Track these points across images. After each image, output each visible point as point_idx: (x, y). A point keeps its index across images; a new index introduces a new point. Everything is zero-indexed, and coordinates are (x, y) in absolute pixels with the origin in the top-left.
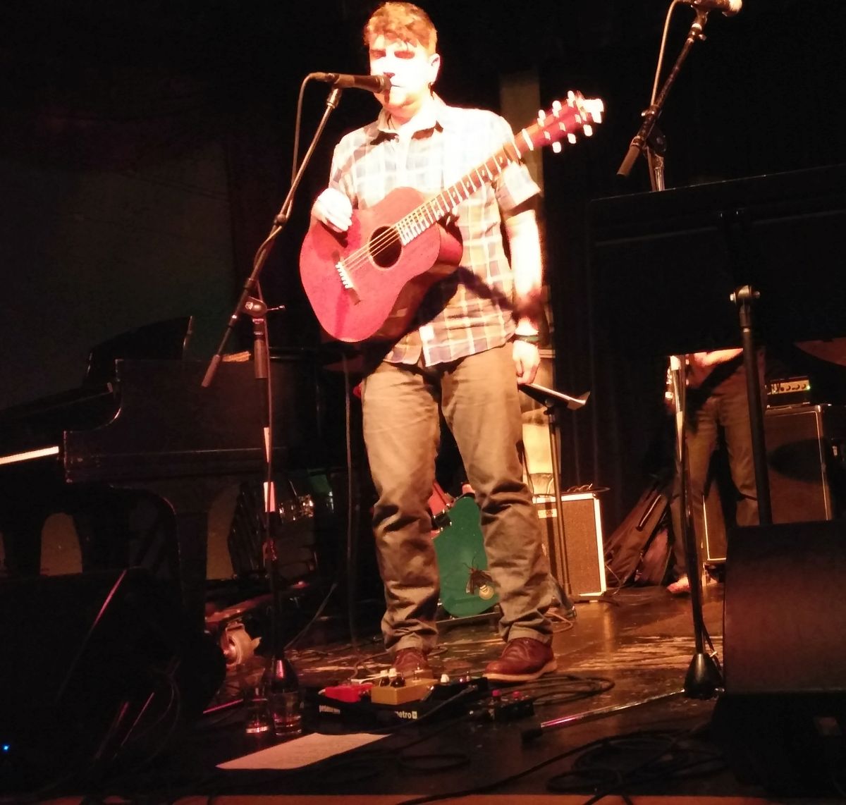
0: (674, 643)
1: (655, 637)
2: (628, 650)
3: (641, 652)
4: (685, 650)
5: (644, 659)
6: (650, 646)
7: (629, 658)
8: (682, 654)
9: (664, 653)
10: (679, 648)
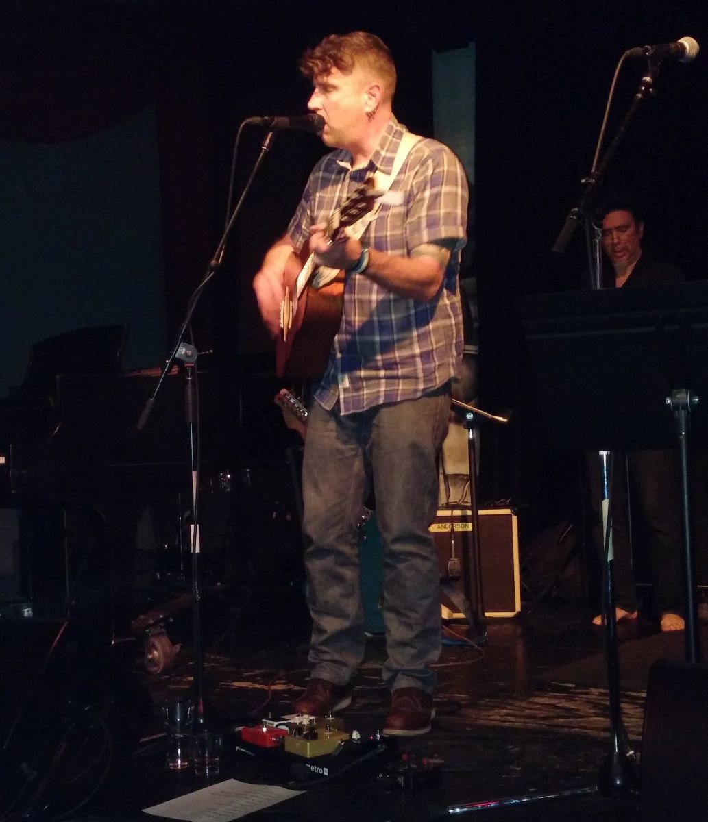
0: (590, 697)
1: (570, 685)
2: (541, 700)
3: (554, 706)
4: (600, 709)
5: (559, 717)
6: (563, 698)
7: (541, 714)
8: (597, 715)
9: (578, 710)
10: (596, 705)
